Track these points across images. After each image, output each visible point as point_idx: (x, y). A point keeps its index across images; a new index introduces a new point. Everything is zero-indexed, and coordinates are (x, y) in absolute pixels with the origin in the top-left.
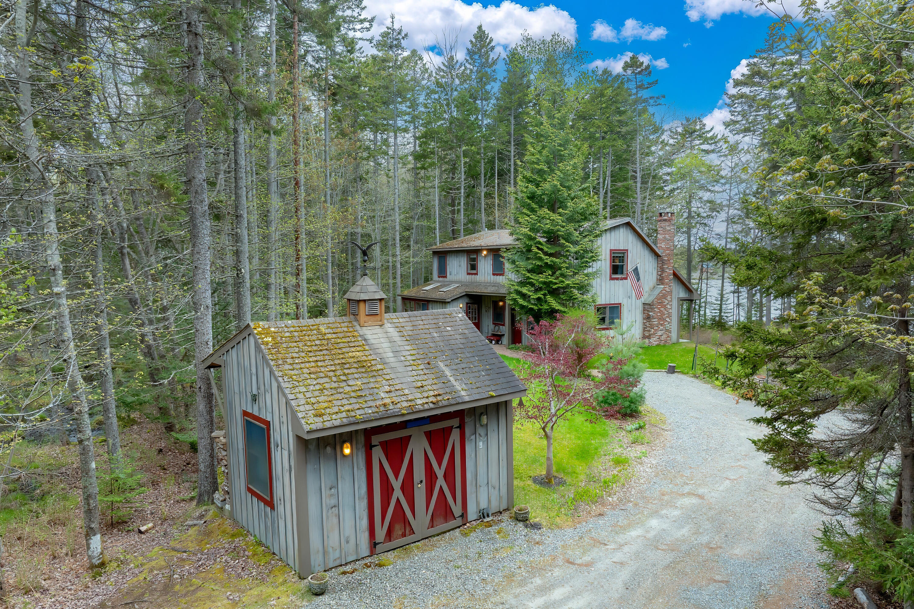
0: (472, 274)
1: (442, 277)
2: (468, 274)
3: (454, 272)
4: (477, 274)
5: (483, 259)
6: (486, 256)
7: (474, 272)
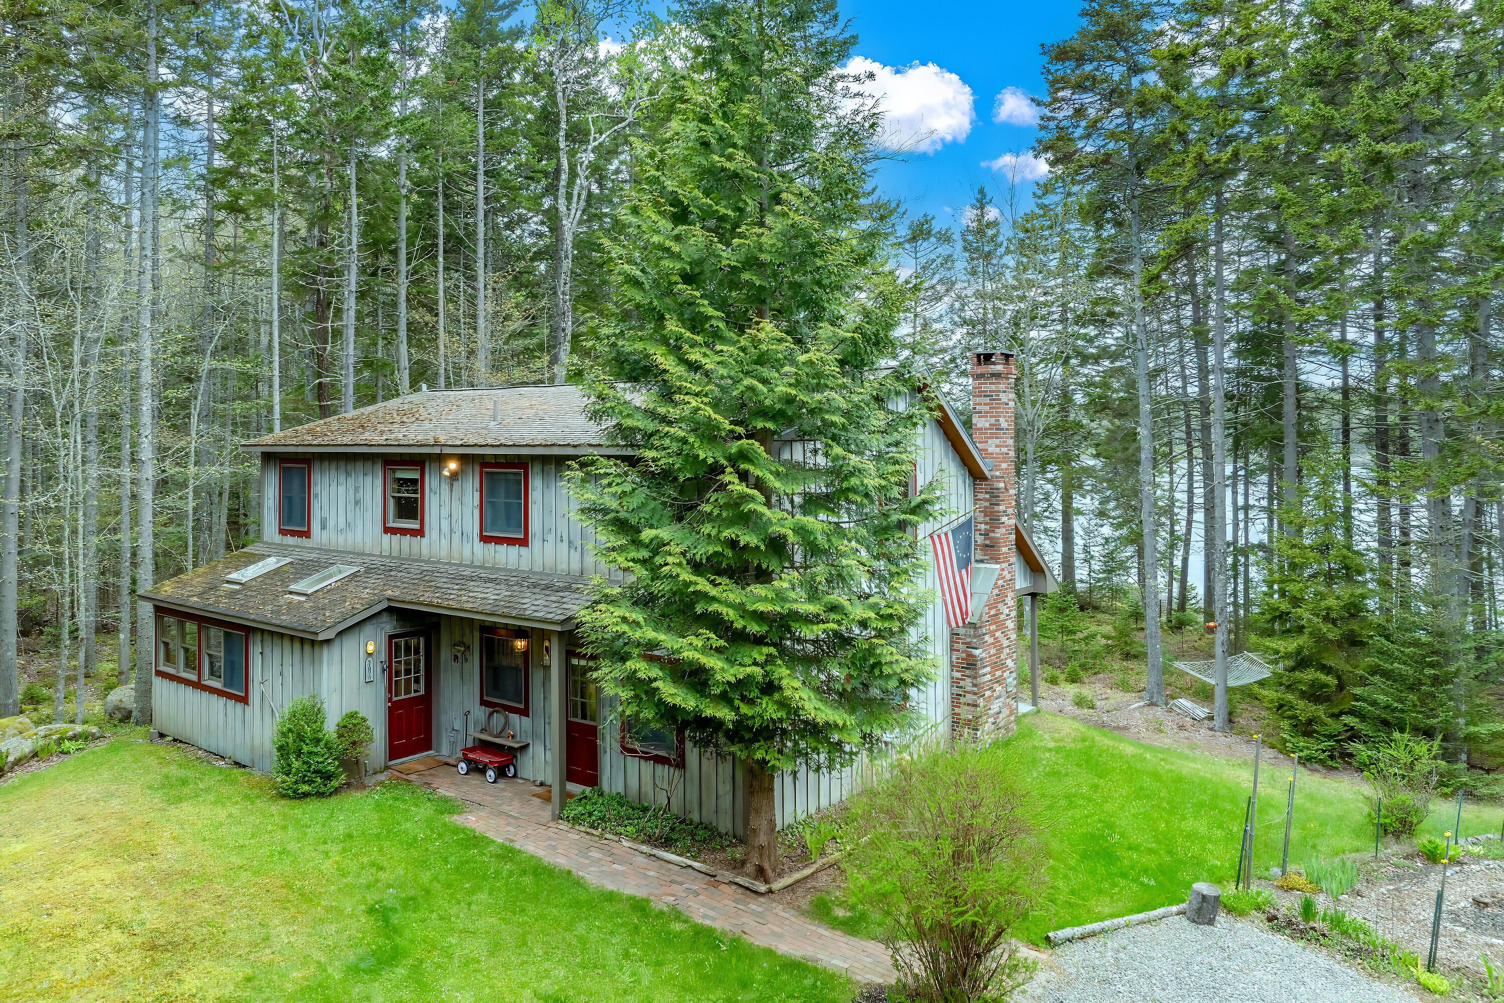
0: (404, 532)
1: (293, 533)
2: (387, 530)
3: (336, 519)
4: (420, 533)
5: (445, 487)
6: (454, 476)
7: (414, 525)
